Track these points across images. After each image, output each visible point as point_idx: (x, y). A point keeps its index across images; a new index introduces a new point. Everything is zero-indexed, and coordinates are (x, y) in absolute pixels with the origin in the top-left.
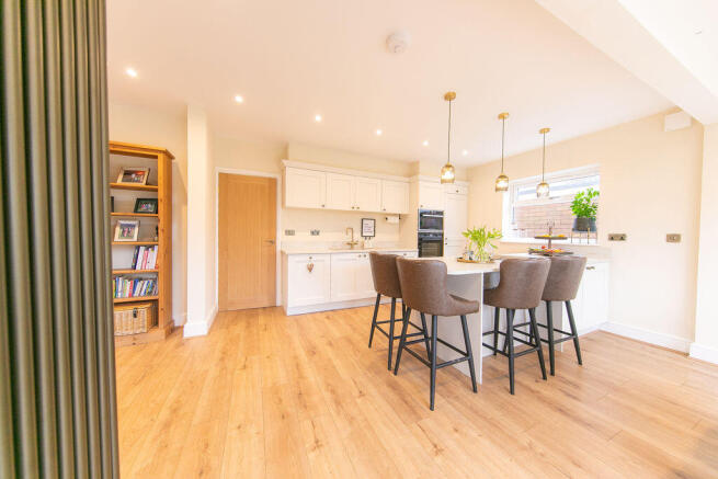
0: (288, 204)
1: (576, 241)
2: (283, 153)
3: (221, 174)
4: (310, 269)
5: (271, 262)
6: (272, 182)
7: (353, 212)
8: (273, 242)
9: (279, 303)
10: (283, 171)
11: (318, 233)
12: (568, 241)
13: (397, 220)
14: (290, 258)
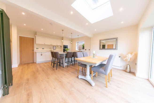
0: (37, 43)
1: (83, 50)
2: (35, 33)
3: (20, 36)
4: (42, 55)
5: (33, 54)
6: (33, 39)
7: (51, 45)
8: (33, 50)
9: (35, 62)
10: (35, 37)
11: (44, 49)
12: (82, 50)
13: (60, 47)
14: (37, 53)
